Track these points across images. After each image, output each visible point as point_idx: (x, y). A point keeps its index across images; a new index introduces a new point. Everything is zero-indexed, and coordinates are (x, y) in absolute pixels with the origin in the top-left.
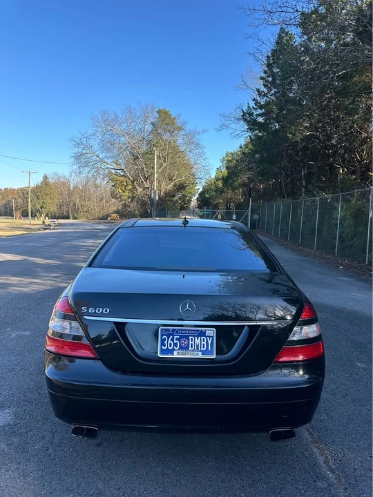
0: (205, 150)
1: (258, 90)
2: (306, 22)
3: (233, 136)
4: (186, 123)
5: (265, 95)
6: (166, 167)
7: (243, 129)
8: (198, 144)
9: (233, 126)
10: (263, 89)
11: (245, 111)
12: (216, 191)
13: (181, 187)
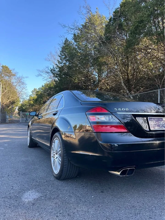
0: (26, 86)
1: (58, 61)
2: (76, 38)
3: (44, 79)
4: (17, 73)
5: (61, 63)
6: (6, 93)
7: (48, 77)
8: (23, 83)
9: (44, 75)
10: (60, 60)
11: (52, 69)
12: (29, 106)
13: (13, 103)
